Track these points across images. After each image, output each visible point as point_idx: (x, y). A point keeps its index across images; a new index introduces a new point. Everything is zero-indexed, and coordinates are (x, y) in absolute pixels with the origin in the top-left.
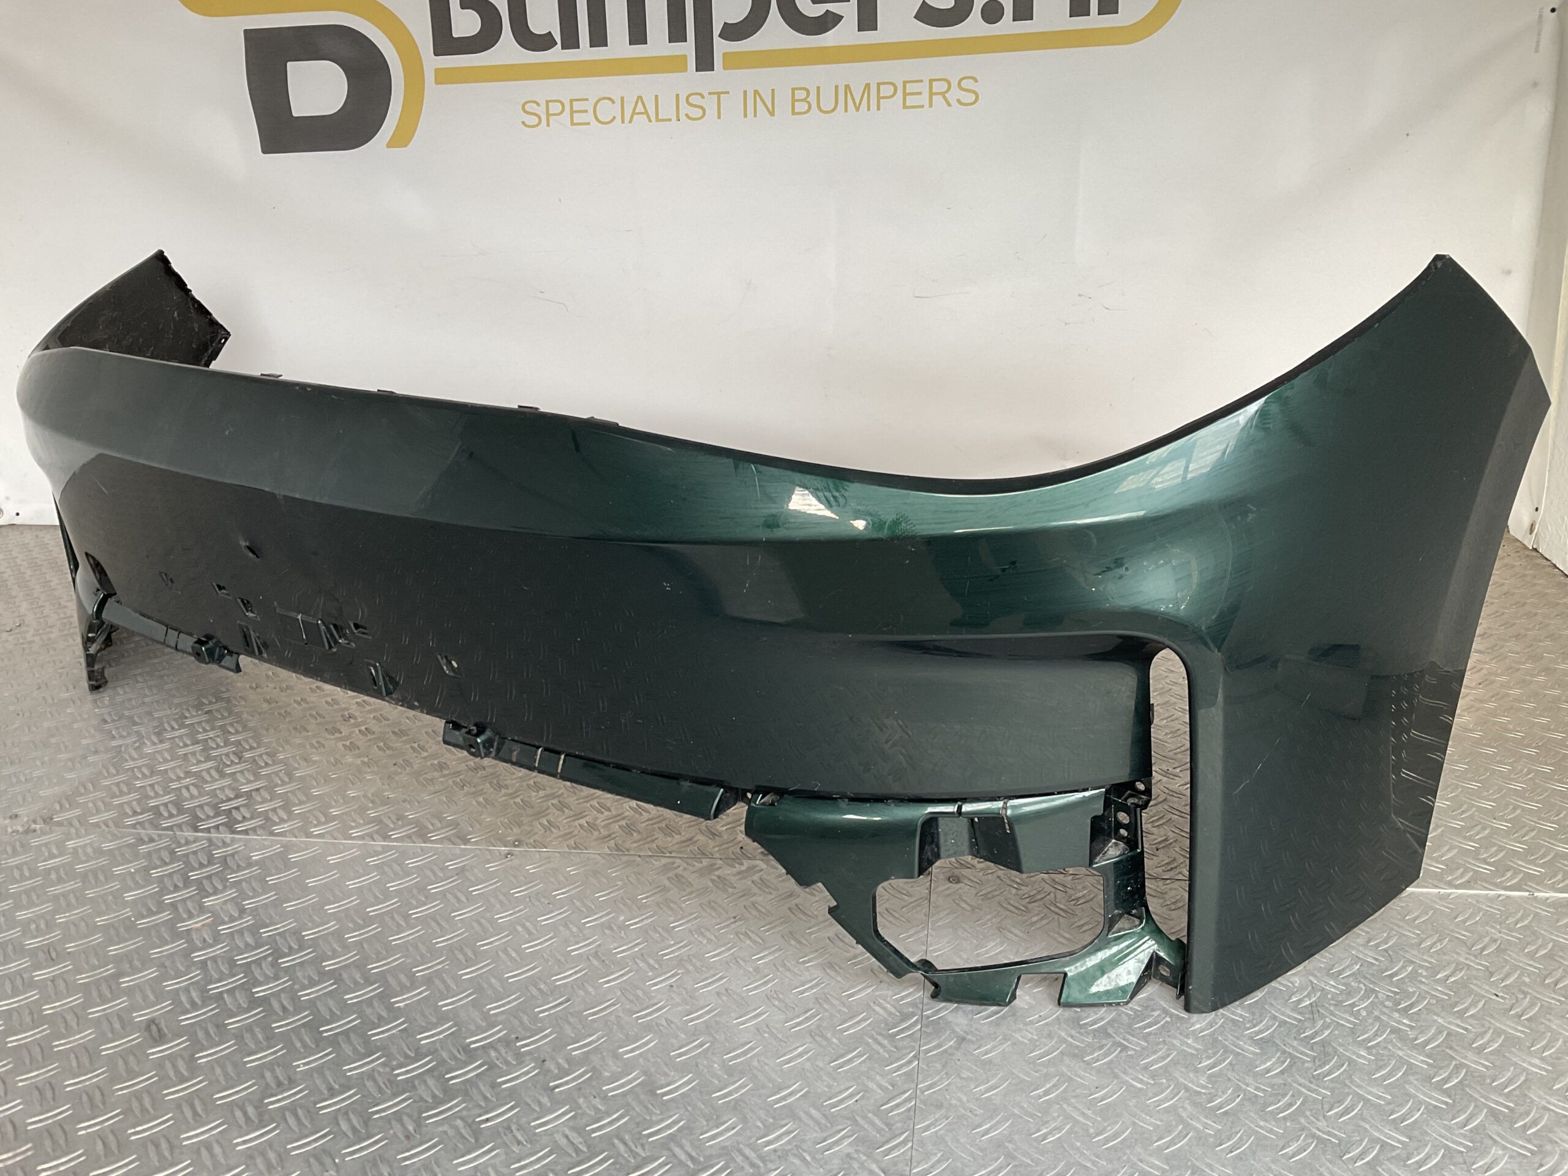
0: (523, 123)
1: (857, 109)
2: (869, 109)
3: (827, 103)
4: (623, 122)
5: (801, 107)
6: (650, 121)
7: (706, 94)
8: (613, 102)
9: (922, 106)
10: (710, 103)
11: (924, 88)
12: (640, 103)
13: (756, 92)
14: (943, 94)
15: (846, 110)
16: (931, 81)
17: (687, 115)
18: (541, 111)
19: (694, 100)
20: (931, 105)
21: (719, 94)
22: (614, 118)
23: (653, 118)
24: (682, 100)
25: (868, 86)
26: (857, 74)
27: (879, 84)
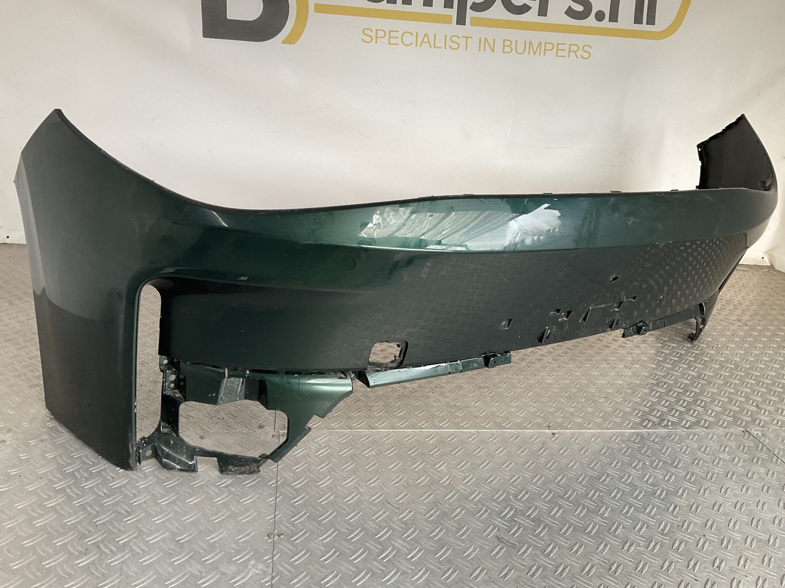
0: (363, 40)
1: (535, 54)
2: (540, 55)
3: (520, 49)
4: (416, 46)
5: (507, 49)
6: (431, 47)
7: (461, 37)
8: (412, 35)
9: (565, 57)
10: (462, 41)
11: (567, 47)
12: (426, 37)
13: (486, 39)
14: (575, 52)
15: (529, 54)
16: (570, 45)
17: (450, 46)
18: (373, 34)
19: (454, 39)
20: (569, 57)
21: (467, 38)
22: (412, 43)
23: (432, 45)
24: (448, 38)
25: (540, 43)
26: (536, 37)
27: (546, 43)
